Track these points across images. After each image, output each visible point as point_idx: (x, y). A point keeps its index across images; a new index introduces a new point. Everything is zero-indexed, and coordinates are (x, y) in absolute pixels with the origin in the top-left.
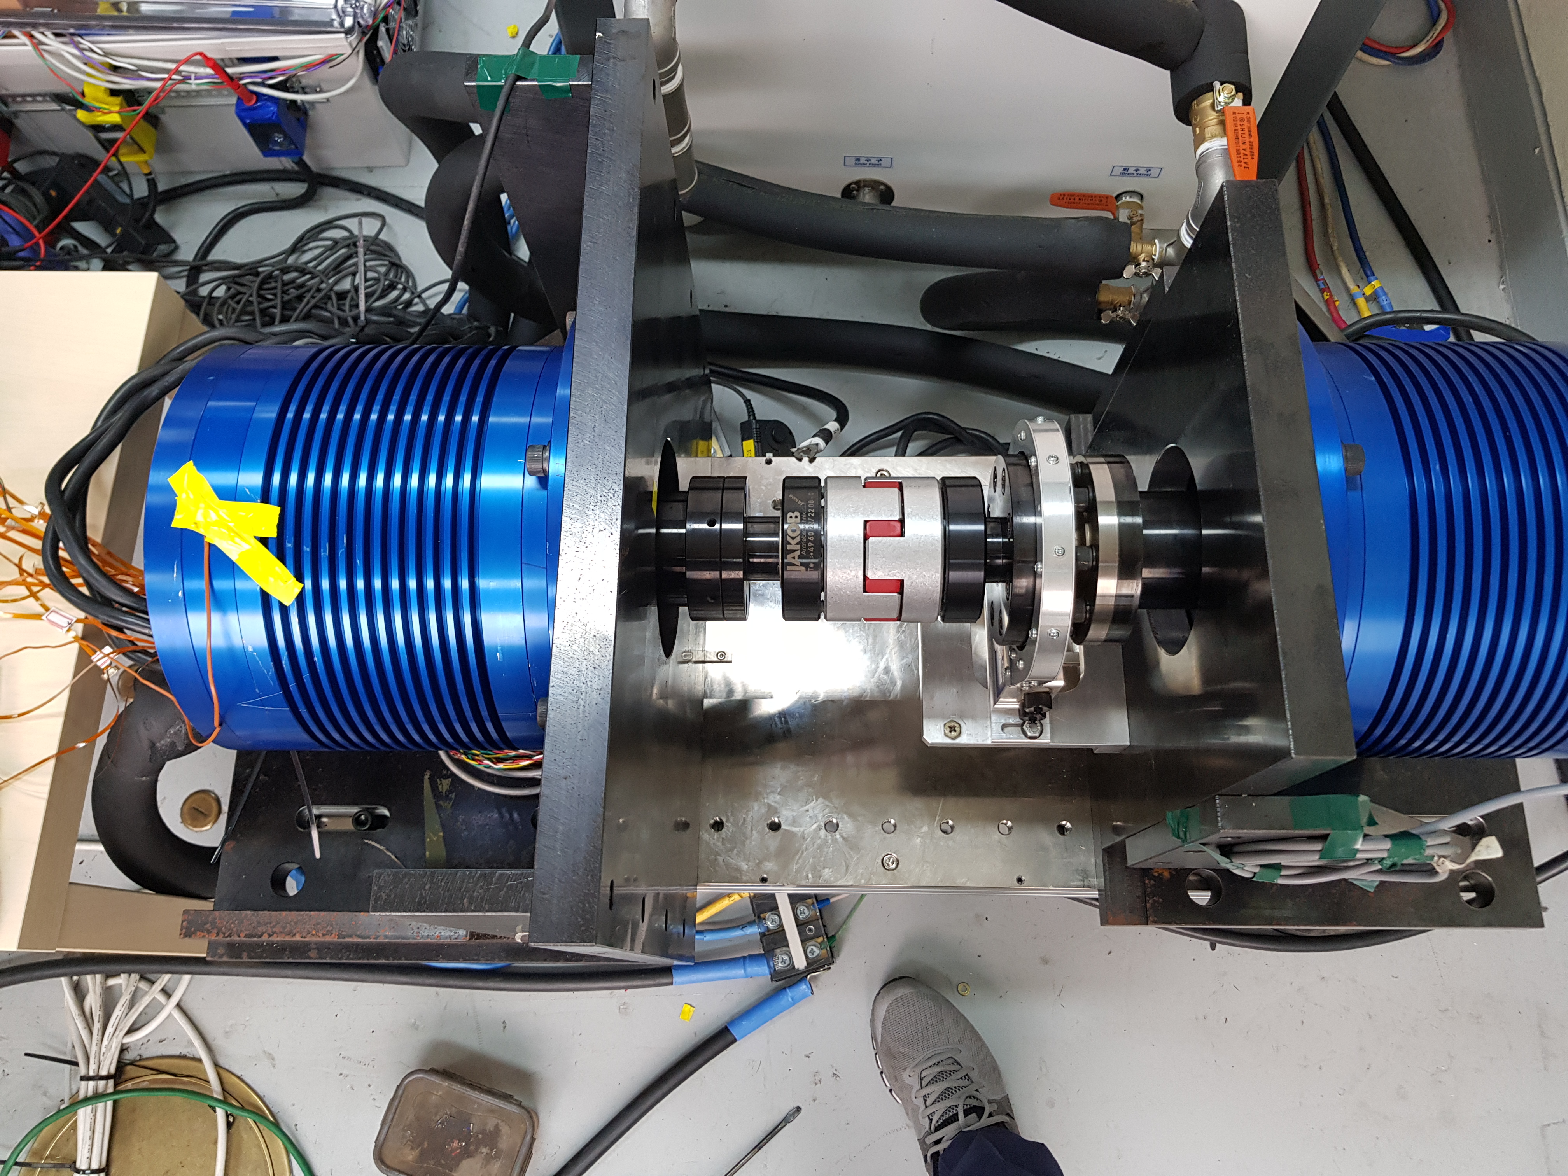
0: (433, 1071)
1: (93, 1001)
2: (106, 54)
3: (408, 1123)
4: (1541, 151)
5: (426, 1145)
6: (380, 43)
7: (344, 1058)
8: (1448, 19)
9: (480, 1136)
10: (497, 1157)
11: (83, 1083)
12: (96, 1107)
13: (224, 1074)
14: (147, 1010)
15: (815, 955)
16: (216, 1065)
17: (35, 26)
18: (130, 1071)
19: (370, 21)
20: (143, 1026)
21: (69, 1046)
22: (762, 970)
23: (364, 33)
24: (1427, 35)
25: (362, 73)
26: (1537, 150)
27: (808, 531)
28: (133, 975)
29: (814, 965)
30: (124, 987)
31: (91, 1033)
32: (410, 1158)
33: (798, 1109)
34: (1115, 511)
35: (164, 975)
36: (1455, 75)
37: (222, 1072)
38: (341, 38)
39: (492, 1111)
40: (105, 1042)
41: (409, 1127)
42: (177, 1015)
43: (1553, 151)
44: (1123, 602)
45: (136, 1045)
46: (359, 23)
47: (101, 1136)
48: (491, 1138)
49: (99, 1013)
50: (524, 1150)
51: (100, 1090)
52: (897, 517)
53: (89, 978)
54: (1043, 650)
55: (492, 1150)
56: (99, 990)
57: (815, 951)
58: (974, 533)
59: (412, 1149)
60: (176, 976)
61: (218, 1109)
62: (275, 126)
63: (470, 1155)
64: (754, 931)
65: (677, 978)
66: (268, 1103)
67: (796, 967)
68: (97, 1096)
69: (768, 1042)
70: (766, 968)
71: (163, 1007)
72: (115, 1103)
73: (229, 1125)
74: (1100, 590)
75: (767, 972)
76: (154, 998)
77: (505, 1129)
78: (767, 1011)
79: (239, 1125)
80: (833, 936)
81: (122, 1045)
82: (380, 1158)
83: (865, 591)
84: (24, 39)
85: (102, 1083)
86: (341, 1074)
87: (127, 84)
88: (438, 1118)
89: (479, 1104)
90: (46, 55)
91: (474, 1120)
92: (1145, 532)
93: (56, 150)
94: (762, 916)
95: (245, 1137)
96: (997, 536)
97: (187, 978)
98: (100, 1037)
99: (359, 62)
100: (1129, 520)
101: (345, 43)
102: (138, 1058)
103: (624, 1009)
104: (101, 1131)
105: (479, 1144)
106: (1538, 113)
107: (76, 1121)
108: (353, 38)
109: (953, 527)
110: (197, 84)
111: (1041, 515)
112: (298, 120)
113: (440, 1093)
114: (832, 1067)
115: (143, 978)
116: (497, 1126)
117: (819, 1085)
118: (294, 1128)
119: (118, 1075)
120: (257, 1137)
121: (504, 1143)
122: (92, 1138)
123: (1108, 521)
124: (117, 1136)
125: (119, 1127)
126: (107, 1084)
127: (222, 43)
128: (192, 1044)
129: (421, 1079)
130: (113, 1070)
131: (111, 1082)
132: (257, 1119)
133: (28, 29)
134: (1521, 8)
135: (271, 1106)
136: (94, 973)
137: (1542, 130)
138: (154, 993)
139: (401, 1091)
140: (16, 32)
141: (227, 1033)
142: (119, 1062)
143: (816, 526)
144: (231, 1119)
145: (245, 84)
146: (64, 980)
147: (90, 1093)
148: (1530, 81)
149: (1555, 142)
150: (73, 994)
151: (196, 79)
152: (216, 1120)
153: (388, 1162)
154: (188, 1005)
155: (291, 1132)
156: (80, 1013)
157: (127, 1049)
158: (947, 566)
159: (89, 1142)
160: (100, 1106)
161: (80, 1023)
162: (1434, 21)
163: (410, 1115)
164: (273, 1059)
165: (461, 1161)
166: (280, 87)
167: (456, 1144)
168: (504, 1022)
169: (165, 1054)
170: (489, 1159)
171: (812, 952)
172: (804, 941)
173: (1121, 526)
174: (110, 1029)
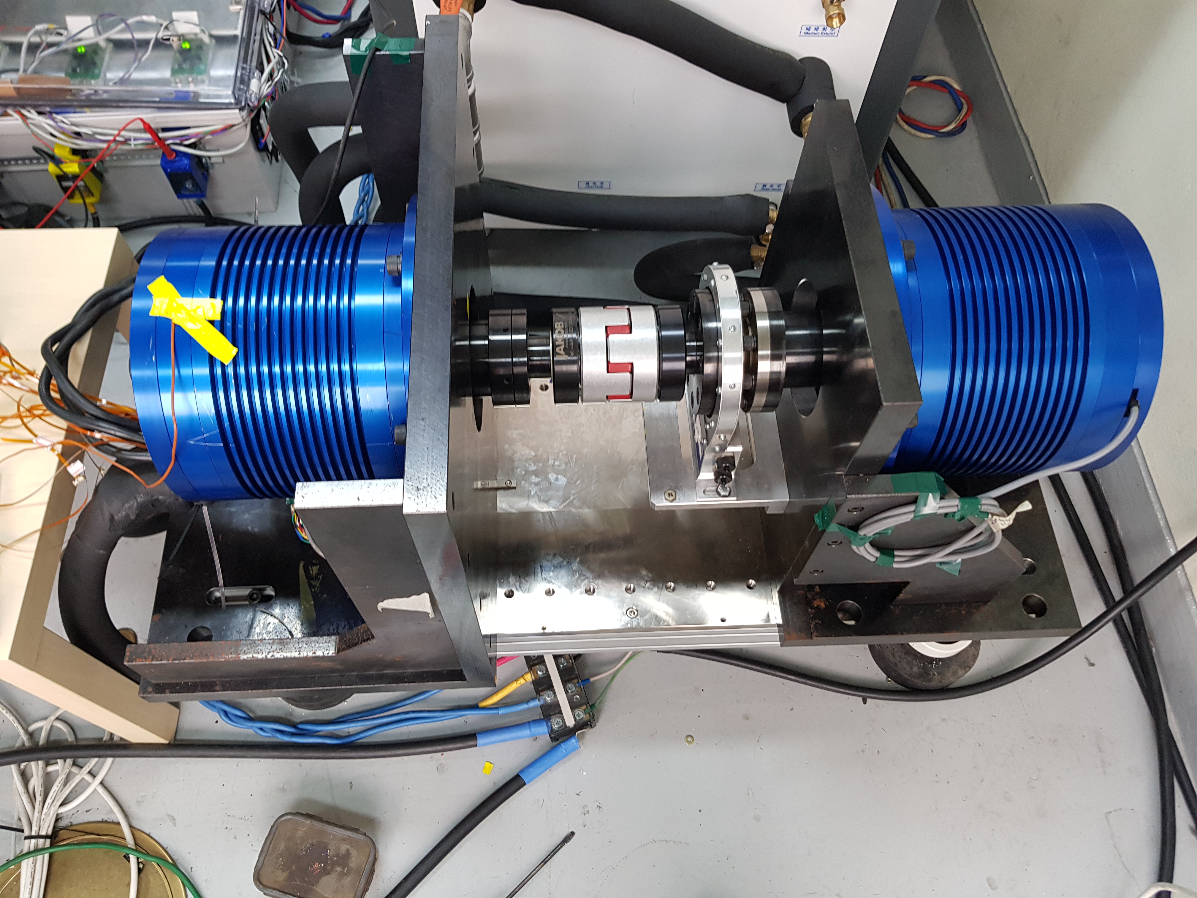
0: (298, 814)
1: (36, 783)
2: (73, 124)
3: (279, 852)
4: (1034, 178)
5: (294, 867)
6: (261, 121)
7: (229, 816)
8: (968, 109)
9: (335, 859)
10: (349, 873)
11: (27, 841)
12: (36, 860)
13: (136, 833)
14: (76, 789)
15: (581, 717)
16: (131, 827)
17: (23, 107)
18: (62, 834)
19: (256, 104)
20: (73, 800)
21: (16, 818)
22: (542, 730)
23: (252, 111)
24: (955, 120)
25: (248, 141)
26: (1031, 178)
27: (569, 339)
28: (68, 760)
29: (581, 726)
30: (60, 771)
31: (34, 807)
32: (282, 878)
33: (573, 833)
34: (767, 318)
35: (92, 759)
36: (976, 143)
37: (135, 832)
38: (235, 113)
39: (344, 840)
40: (45, 810)
41: (281, 855)
42: (101, 790)
43: (1040, 175)
44: (775, 377)
45: (67, 816)
46: (248, 105)
47: (39, 881)
48: (343, 859)
49: (40, 789)
50: (368, 866)
51: (40, 846)
52: (626, 323)
53: (33, 764)
54: (726, 408)
55: (344, 869)
56: (41, 773)
57: (581, 714)
58: (678, 337)
59: (283, 871)
60: (102, 759)
61: (131, 856)
62: (188, 175)
63: (328, 873)
64: (536, 703)
65: (481, 741)
66: (170, 853)
67: (568, 725)
68: (37, 851)
69: (549, 786)
70: (546, 727)
71: (89, 784)
72: (51, 856)
73: (140, 871)
74: (760, 370)
75: (546, 730)
76: (83, 778)
77: (354, 853)
78: (547, 760)
79: (147, 870)
80: (593, 705)
81: (57, 815)
82: (258, 879)
83: (608, 372)
84: (16, 116)
85: (41, 841)
86: (227, 828)
87: (84, 145)
88: (303, 847)
89: (334, 835)
90: (31, 126)
91: (330, 847)
92: (788, 333)
93: (26, 201)
94: (541, 693)
95: (152, 878)
96: (693, 341)
97: (110, 760)
98: (41, 807)
99: (247, 133)
100: (776, 323)
101: (239, 116)
102: (70, 824)
103: (441, 768)
104: (39, 878)
105: (334, 864)
106: (1029, 155)
107: (20, 874)
108: (244, 113)
109: (664, 333)
110: (135, 145)
111: (720, 321)
112: (203, 174)
113: (304, 829)
114: (597, 801)
115: (74, 764)
116: (348, 850)
117: (587, 815)
118: (190, 870)
119: (54, 837)
120: (161, 879)
121: (354, 863)
122: (32, 883)
123: (763, 323)
124: (51, 885)
125: (52, 877)
126: (45, 842)
127: (155, 117)
128: (113, 812)
129: (290, 819)
130: (50, 832)
131: (48, 841)
132: (160, 862)
133: (19, 109)
134: (1011, 94)
135: (172, 855)
136: (38, 760)
137: (1032, 165)
138: (83, 774)
139: (274, 829)
140: (10, 111)
141: (138, 802)
142: (54, 828)
143: (574, 336)
144: (141, 866)
145: (168, 145)
146: (13, 767)
147: (32, 849)
148: (1022, 137)
149: (1041, 170)
150: (20, 778)
151: (135, 140)
152: (130, 869)
153: (264, 882)
154: (109, 783)
155: (187, 873)
156: (26, 791)
157: (61, 818)
158: (661, 360)
159: (30, 887)
160: (40, 857)
161: (25, 799)
162: (960, 110)
163: (282, 846)
164: (174, 820)
165: (321, 877)
166: (193, 146)
167: (316, 865)
168: (351, 783)
169: (90, 820)
170: (342, 875)
171: (579, 715)
172: (573, 708)
173: (772, 327)
174: (49, 801)
